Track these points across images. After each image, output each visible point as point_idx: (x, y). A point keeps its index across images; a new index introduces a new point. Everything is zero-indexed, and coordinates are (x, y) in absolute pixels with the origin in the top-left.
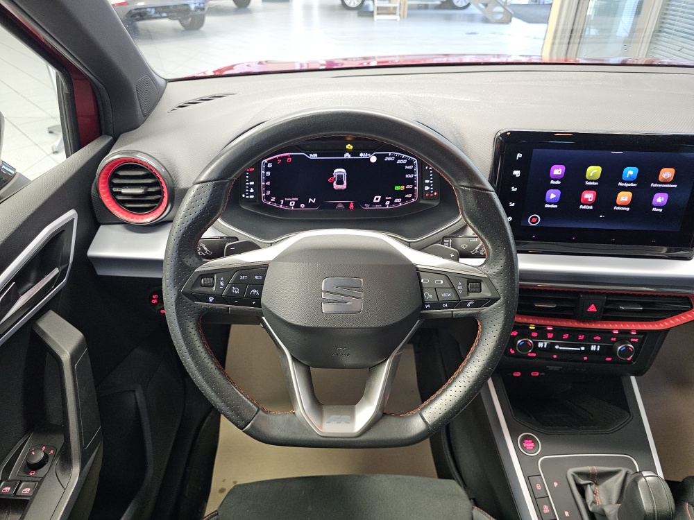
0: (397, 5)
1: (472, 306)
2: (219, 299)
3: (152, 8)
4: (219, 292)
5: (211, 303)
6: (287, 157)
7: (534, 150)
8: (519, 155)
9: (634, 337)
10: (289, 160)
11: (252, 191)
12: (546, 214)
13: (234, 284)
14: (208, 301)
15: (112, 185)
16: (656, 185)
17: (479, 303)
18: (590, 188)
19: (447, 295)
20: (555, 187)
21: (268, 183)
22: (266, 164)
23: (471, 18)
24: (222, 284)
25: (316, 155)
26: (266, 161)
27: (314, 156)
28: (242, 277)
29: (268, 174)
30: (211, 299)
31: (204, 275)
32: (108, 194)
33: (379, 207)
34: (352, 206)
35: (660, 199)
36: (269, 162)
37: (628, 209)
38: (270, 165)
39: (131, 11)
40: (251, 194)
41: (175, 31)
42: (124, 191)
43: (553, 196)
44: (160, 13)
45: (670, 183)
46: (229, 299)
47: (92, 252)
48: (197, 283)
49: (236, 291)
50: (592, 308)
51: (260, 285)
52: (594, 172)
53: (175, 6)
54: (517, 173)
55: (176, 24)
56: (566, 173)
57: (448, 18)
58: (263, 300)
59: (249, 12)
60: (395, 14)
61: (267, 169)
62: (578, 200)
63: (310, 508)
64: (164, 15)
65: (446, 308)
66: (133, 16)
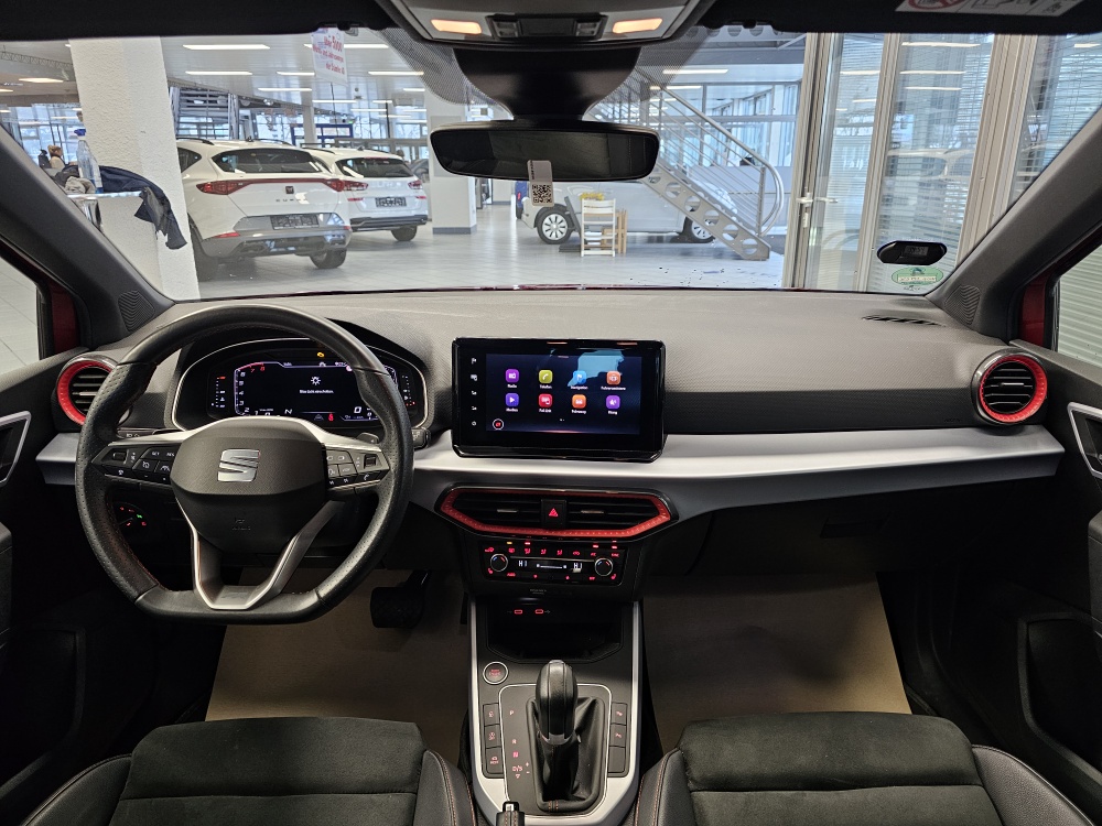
0: (613, 237)
1: (368, 479)
2: (129, 472)
3: (271, 240)
4: (129, 466)
5: (120, 476)
6: (260, 366)
7: (488, 355)
8: (474, 360)
9: (615, 552)
10: (263, 368)
11: (222, 400)
12: (508, 418)
13: (144, 459)
14: (118, 474)
15: (72, 389)
16: (606, 388)
17: (374, 476)
18: (546, 392)
19: (347, 470)
20: (512, 390)
21: (241, 393)
22: (239, 373)
23: (719, 254)
24: (133, 458)
25: (289, 364)
26: (239, 370)
27: (288, 365)
28: (154, 454)
29: (241, 383)
30: (121, 472)
31: (115, 449)
32: (67, 398)
33: (360, 419)
34: (331, 418)
35: (613, 402)
36: (242, 371)
37: (585, 412)
38: (243, 374)
39: (242, 243)
40: (222, 403)
41: (307, 268)
42: (82, 394)
43: (512, 400)
44: (286, 247)
45: (618, 386)
46: (139, 474)
47: (40, 457)
48: (109, 456)
49: (146, 465)
50: (554, 513)
51: (170, 462)
52: (546, 375)
53: (306, 238)
54: (474, 377)
55: (306, 261)
56: (521, 376)
57: (686, 254)
58: (171, 476)
59: (414, 246)
60: (610, 248)
61: (240, 378)
62: (537, 404)
63: (236, 747)
64: (292, 249)
65: (347, 483)
66: (246, 249)
